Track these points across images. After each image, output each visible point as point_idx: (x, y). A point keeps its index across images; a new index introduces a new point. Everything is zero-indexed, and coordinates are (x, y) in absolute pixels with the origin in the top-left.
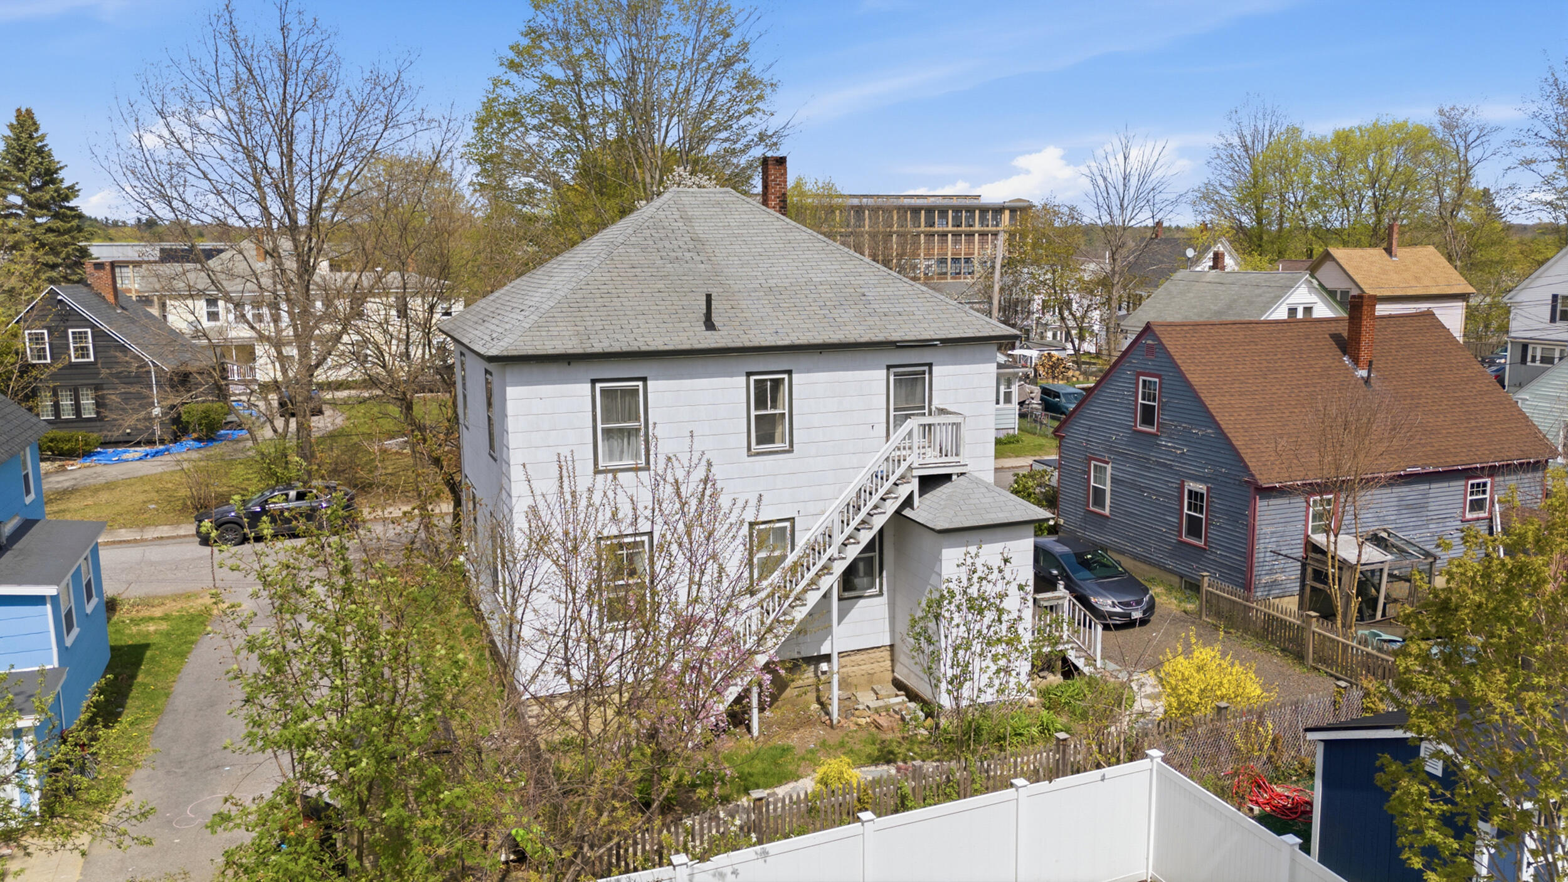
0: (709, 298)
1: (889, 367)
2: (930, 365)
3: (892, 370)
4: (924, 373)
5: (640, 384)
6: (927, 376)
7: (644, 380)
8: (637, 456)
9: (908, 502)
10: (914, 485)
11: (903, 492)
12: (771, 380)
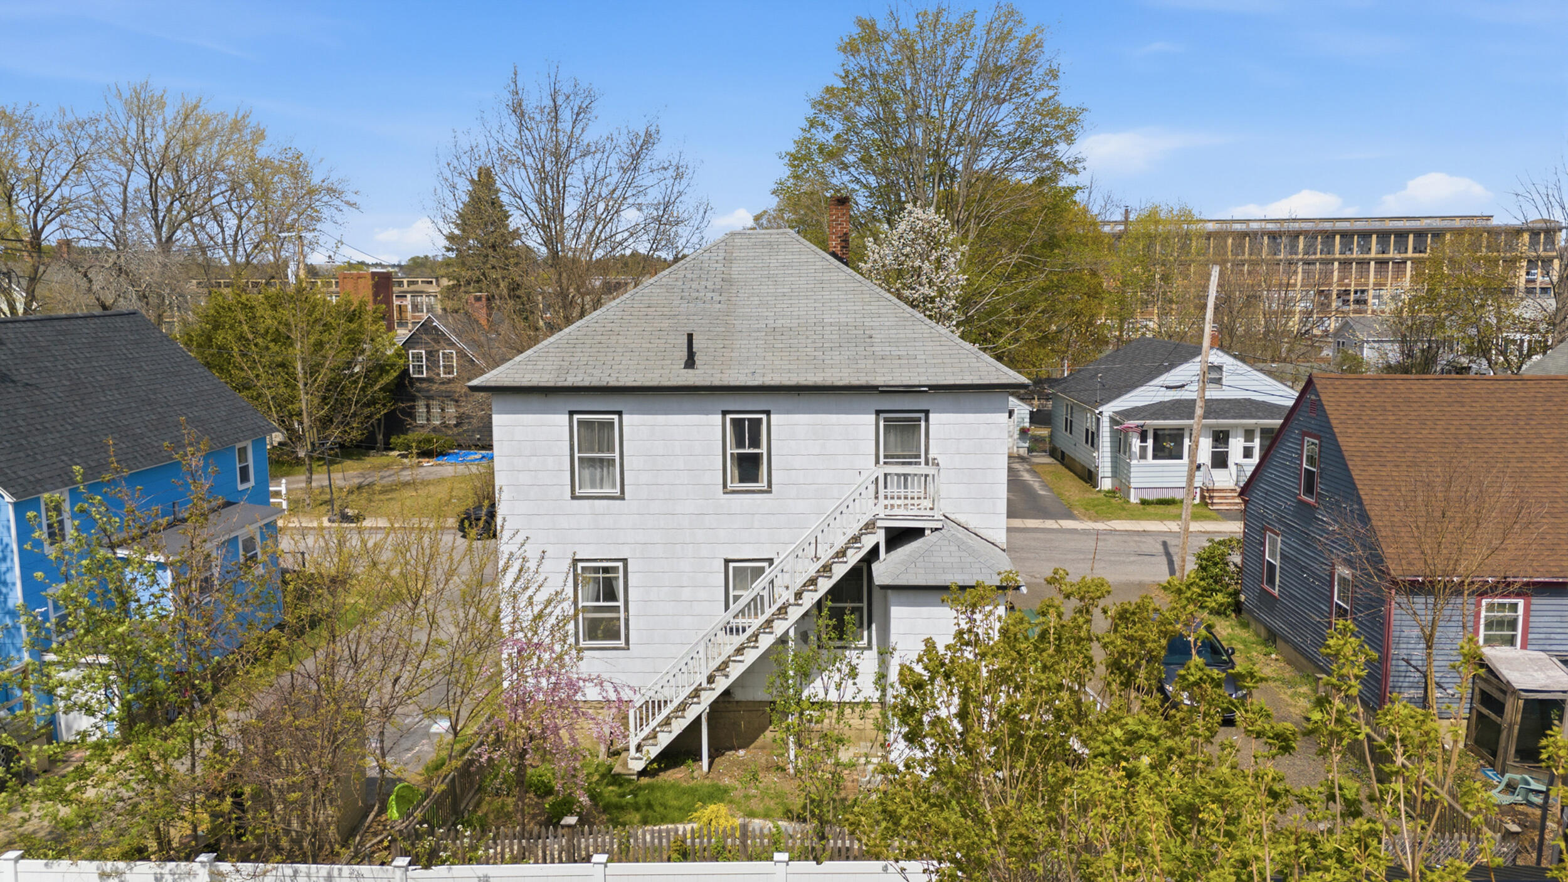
0: (690, 337)
1: (878, 412)
2: (927, 412)
3: (882, 416)
4: (919, 420)
5: (616, 417)
6: (923, 424)
7: (620, 413)
8: (614, 486)
9: (874, 553)
10: (880, 537)
11: (868, 542)
12: (749, 420)
